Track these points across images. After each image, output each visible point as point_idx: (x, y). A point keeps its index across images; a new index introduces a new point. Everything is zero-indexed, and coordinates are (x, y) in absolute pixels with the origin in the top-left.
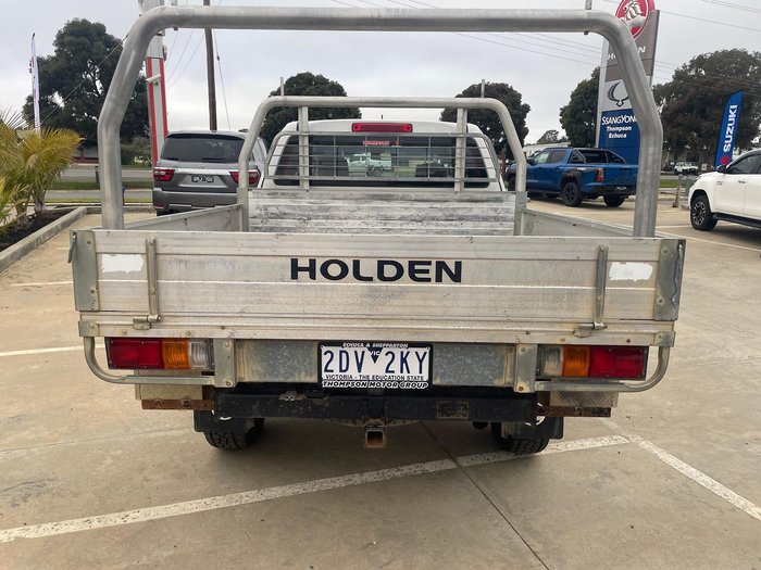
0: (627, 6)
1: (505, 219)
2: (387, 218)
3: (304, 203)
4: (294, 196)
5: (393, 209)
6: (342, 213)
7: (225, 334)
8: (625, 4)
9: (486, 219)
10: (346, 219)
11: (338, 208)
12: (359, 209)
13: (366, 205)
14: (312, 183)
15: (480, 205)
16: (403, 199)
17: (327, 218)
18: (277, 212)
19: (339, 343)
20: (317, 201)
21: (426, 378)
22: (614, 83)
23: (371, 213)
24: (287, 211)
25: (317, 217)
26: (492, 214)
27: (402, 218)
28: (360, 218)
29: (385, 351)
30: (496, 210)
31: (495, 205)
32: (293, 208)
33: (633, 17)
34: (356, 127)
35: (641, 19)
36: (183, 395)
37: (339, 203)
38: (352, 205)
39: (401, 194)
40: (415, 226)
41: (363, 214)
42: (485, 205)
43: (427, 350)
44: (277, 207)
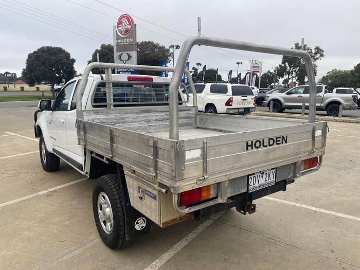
0: (122, 20)
1: (192, 117)
2: (150, 121)
3: (112, 116)
4: (108, 113)
5: (152, 116)
6: (130, 120)
7: (226, 179)
8: (121, 19)
9: (186, 118)
10: (132, 122)
11: (128, 117)
12: (137, 117)
13: (140, 115)
14: (115, 106)
15: (183, 112)
16: (156, 111)
17: (123, 123)
18: (99, 122)
19: (254, 174)
20: (118, 115)
21: (274, 180)
22: (121, 53)
23: (143, 119)
24: (104, 121)
25: (119, 123)
26: (188, 116)
27: (155, 121)
28: (138, 122)
29: (265, 173)
30: (188, 114)
31: (188, 112)
32: (107, 119)
33: (125, 25)
34: (130, 79)
35: (129, 27)
36: (178, 216)
37: (128, 115)
38: (135, 116)
39: (154, 109)
40: (161, 123)
41: (139, 119)
42: (185, 112)
43: (275, 170)
44: (99, 119)
